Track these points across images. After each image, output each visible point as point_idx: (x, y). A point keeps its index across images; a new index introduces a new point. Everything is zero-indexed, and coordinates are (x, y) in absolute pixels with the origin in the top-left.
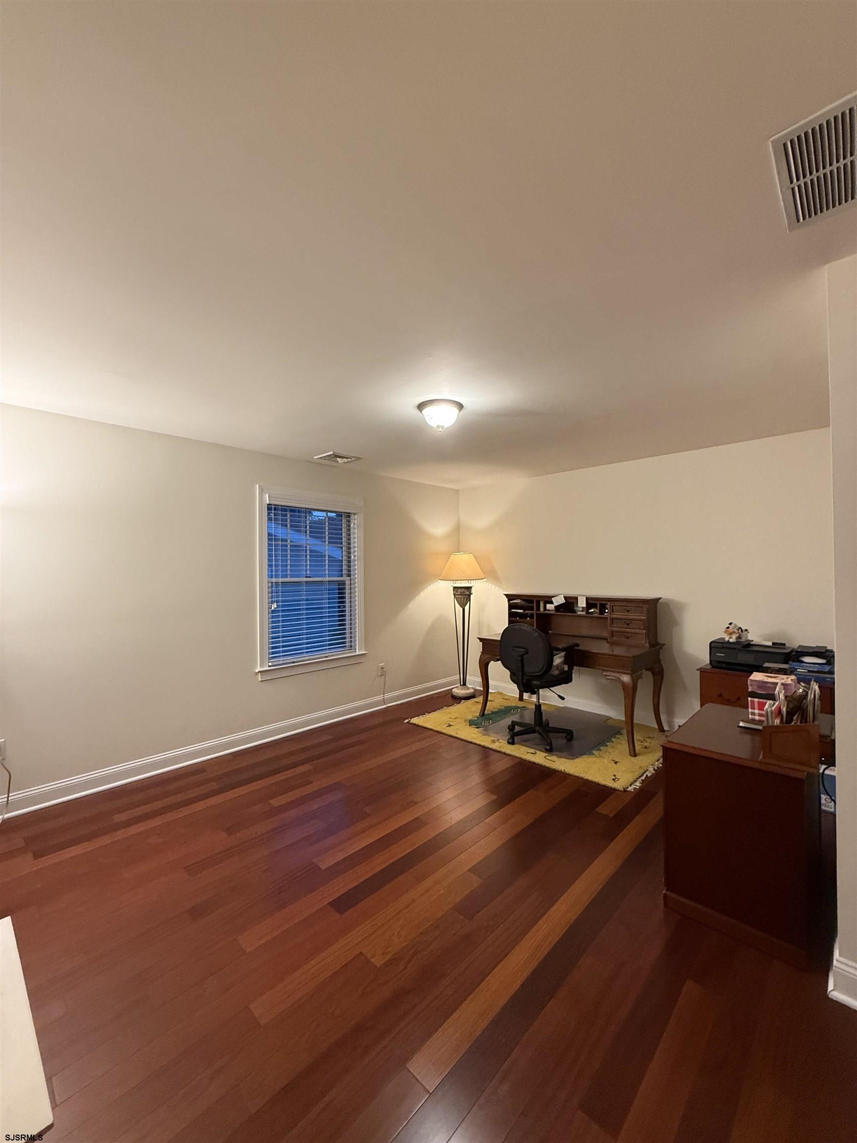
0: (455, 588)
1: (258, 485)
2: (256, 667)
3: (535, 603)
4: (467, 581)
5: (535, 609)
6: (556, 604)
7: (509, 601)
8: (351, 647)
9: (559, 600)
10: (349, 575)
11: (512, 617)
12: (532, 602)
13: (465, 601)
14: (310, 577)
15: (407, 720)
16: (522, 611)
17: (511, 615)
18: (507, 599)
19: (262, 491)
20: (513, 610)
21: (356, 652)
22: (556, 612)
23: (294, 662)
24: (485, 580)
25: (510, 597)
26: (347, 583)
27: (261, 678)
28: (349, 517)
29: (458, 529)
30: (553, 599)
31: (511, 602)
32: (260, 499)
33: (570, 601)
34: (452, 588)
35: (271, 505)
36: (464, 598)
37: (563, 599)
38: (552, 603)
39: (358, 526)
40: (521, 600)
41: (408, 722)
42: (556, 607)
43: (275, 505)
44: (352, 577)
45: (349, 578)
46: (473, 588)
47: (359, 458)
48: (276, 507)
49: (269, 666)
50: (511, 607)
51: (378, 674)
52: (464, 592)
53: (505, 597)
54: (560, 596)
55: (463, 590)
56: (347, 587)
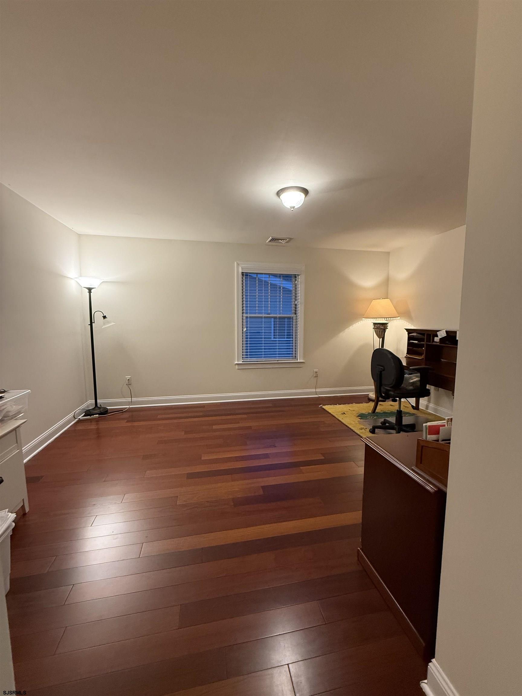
0: (375, 324)
1: (236, 263)
2: (236, 362)
3: (426, 336)
4: (383, 319)
5: (425, 341)
6: (440, 337)
7: (409, 334)
8: (296, 357)
9: (442, 334)
10: (296, 314)
11: (409, 347)
12: (423, 334)
13: (380, 334)
14: (270, 314)
15: (321, 406)
16: (417, 342)
17: (409, 344)
18: (407, 332)
19: (238, 264)
20: (411, 341)
21: (297, 360)
22: (440, 343)
23: (257, 361)
24: (399, 318)
25: (409, 331)
26: (294, 318)
27: (238, 367)
28: (296, 277)
29: (387, 282)
30: (438, 333)
31: (410, 335)
32: (238, 270)
33: (452, 334)
34: (373, 323)
35: (244, 273)
36: (380, 331)
37: (445, 333)
38: (437, 336)
39: (301, 283)
40: (417, 333)
41: (321, 407)
42: (440, 339)
43: (245, 273)
44: (297, 315)
45: (295, 315)
46: (389, 324)
47: (291, 239)
48: (246, 274)
49: (242, 362)
50: (410, 338)
51: (313, 375)
52: (379, 327)
53: (406, 331)
54: (444, 330)
55: (379, 325)
56: (294, 321)
